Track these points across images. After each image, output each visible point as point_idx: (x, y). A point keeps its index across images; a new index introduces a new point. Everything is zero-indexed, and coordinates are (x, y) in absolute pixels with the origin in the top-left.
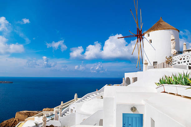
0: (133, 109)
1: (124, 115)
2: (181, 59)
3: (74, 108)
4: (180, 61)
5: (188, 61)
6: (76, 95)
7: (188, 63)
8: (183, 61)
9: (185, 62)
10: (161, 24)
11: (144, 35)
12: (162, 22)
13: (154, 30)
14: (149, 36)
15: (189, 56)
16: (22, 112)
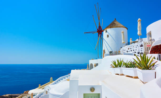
1: (84, 95)
2: (129, 49)
3: (48, 90)
4: (128, 50)
5: (134, 50)
8: (130, 50)
9: (131, 51)
10: (115, 23)
11: (103, 31)
12: (116, 22)
13: (111, 28)
14: (107, 32)
15: (134, 46)
16: (4, 96)
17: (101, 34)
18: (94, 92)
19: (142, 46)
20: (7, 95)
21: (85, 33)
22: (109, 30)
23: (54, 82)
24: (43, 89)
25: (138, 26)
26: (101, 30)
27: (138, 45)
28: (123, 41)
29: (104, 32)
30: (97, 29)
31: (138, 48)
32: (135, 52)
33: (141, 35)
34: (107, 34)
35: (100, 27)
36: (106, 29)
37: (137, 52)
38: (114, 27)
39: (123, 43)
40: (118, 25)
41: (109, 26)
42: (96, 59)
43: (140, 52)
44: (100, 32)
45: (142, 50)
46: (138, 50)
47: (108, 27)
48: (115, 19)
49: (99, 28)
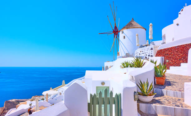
0: (103, 83)
1: (97, 87)
2: (141, 52)
3: (62, 91)
4: (141, 53)
5: (145, 53)
6: (64, 82)
7: (145, 54)
8: (142, 52)
9: (143, 53)
10: (132, 24)
11: (119, 32)
12: (133, 22)
13: (127, 28)
14: (123, 33)
15: (146, 49)
16: (11, 101)
17: (117, 35)
18: (104, 86)
19: (152, 49)
20: (14, 100)
21: (100, 34)
22: (125, 31)
23: (67, 85)
24: (57, 91)
25: (150, 30)
26: (117, 30)
27: (149, 48)
28: (137, 44)
29: (121, 33)
30: (113, 30)
31: (149, 51)
32: (146, 55)
33: (152, 38)
34: (123, 35)
35: (116, 27)
36: (122, 30)
37: (148, 54)
38: (131, 28)
39: (138, 45)
40: (135, 25)
41: (126, 27)
42: (112, 61)
43: (151, 55)
44: (116, 32)
45: (152, 53)
46: (148, 53)
47: (124, 28)
48: (133, 18)
49: (115, 29)
